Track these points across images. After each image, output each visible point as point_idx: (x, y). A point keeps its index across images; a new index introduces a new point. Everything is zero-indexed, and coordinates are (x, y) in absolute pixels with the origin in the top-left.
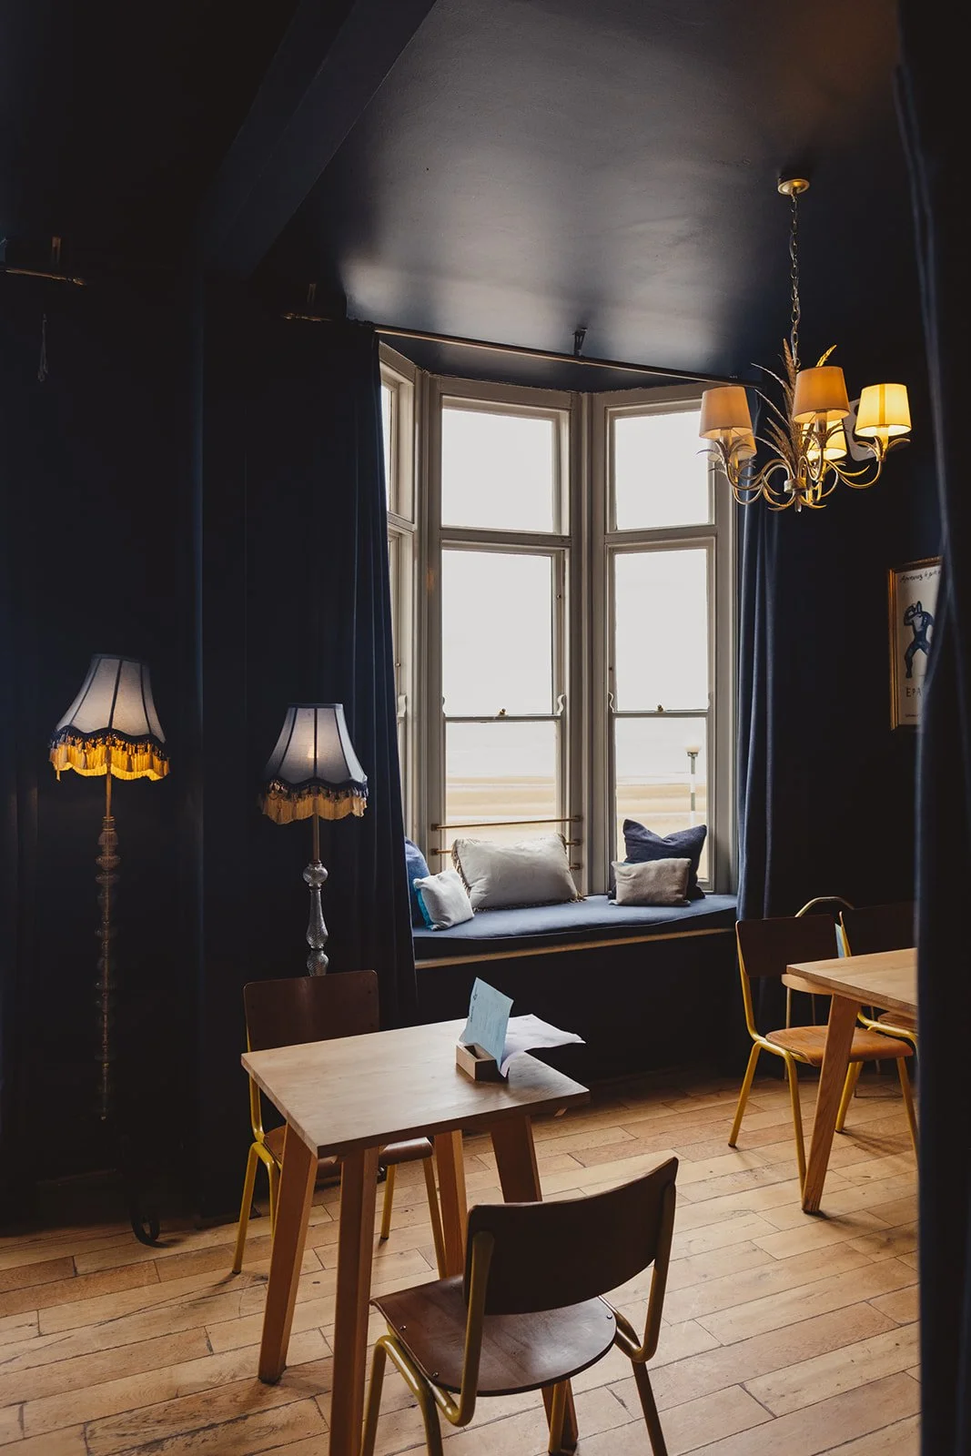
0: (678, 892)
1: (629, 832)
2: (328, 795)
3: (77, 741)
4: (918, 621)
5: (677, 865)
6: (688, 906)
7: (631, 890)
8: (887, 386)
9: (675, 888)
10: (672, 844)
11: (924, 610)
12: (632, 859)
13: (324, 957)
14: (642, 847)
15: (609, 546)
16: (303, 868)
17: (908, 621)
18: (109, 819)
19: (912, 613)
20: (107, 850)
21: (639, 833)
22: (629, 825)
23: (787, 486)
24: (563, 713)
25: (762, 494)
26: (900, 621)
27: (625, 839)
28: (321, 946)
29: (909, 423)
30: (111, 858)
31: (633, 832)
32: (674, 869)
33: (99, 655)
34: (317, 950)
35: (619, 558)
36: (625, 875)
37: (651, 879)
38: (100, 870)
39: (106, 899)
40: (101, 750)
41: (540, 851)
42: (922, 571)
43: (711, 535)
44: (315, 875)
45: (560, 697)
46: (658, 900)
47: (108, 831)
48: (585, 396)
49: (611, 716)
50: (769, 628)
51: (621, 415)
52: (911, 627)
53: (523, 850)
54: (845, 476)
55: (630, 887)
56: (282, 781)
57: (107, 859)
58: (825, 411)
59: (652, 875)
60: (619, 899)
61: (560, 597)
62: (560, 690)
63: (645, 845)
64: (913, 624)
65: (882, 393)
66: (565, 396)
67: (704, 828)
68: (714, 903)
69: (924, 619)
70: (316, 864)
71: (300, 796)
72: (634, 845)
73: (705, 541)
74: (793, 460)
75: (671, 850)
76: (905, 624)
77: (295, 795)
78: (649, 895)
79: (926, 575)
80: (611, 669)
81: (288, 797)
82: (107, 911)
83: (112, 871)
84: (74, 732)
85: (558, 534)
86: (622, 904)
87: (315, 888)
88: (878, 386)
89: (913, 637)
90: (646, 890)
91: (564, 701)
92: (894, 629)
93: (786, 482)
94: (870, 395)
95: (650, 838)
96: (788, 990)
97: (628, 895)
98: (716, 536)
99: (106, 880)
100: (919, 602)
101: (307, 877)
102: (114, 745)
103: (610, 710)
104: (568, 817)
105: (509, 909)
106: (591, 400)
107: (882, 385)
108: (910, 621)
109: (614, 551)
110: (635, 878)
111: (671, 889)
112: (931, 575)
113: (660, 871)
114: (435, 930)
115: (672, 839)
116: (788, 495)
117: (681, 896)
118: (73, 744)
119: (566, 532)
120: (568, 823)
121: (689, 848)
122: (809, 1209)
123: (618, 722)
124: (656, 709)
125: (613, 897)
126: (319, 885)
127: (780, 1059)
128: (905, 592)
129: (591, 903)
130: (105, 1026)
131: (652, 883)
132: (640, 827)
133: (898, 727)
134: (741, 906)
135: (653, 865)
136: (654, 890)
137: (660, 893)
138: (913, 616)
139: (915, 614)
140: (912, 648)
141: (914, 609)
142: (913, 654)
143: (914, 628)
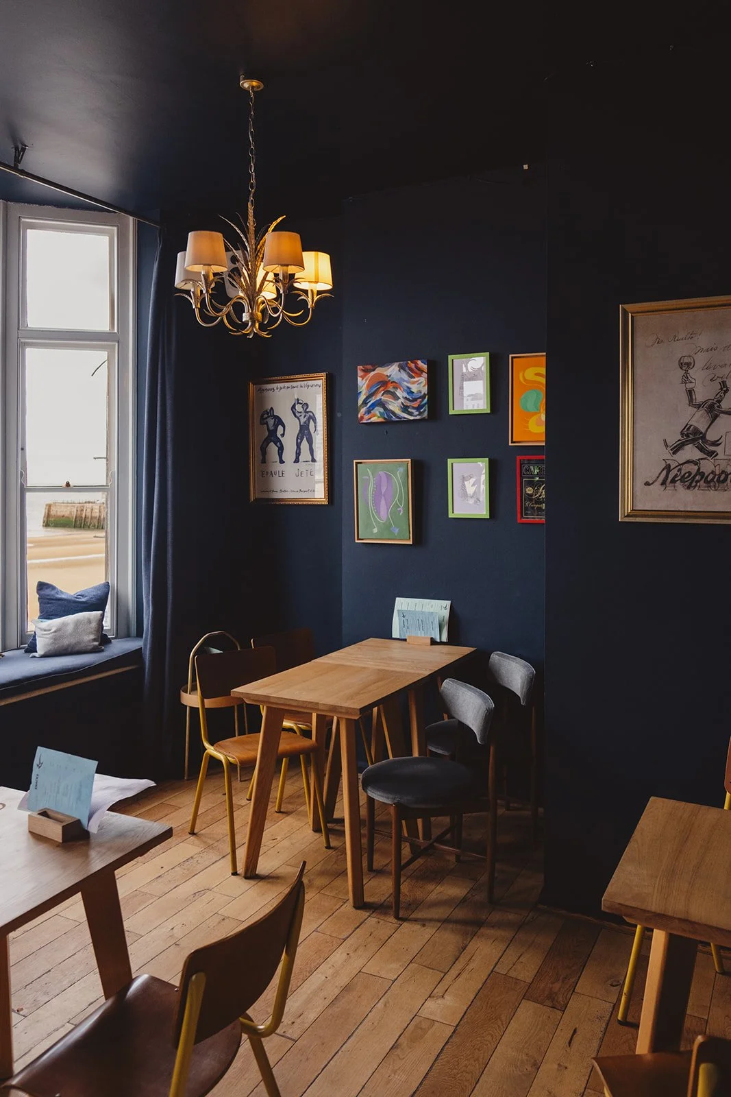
0: (94, 640)
1: (42, 592)
5: (92, 618)
6: (103, 651)
9: (92, 637)
10: (84, 600)
11: (275, 414)
12: (46, 614)
14: (54, 605)
15: (22, 342)
17: (263, 421)
19: (266, 416)
21: (53, 592)
22: (42, 586)
26: (257, 421)
27: (39, 599)
31: (47, 592)
32: (89, 622)
35: (29, 350)
37: (70, 631)
42: (274, 386)
43: (114, 341)
46: (77, 649)
49: (23, 491)
52: (265, 426)
59: (69, 628)
60: (40, 650)
63: (60, 602)
67: (106, 585)
68: (119, 647)
69: (275, 420)
72: (48, 603)
73: (107, 345)
75: (81, 605)
76: (261, 424)
78: (69, 645)
79: (277, 389)
80: (22, 449)
86: (44, 656)
89: (267, 433)
90: (67, 642)
92: (253, 426)
95: (63, 596)
96: (188, 708)
98: (118, 343)
100: (272, 408)
103: (22, 485)
108: (265, 421)
109: (25, 345)
111: (88, 638)
112: (281, 389)
113: (76, 624)
115: (82, 596)
117: (96, 643)
121: (98, 604)
124: (65, 484)
125: (32, 648)
128: (261, 400)
129: (10, 659)
131: (71, 634)
132: (53, 588)
133: (256, 500)
134: (148, 646)
135: (70, 619)
136: (73, 641)
137: (78, 643)
138: (266, 418)
139: (268, 417)
140: (267, 442)
141: (268, 413)
142: (267, 446)
143: (268, 426)
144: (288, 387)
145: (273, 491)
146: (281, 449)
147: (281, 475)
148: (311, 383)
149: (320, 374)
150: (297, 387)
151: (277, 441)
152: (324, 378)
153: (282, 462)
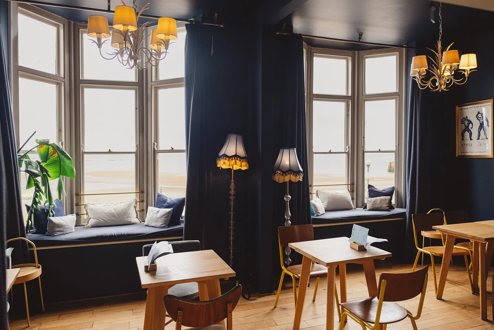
0: (387, 207)
1: (370, 188)
2: (294, 175)
3: (227, 158)
4: (466, 122)
6: (390, 211)
7: (371, 206)
8: (470, 54)
9: (386, 205)
10: (384, 192)
11: (468, 119)
12: (371, 196)
13: (290, 222)
14: (373, 193)
15: (364, 99)
16: (284, 196)
17: (462, 122)
18: (233, 181)
19: (464, 120)
20: (232, 189)
21: (373, 189)
22: (370, 186)
23: (437, 84)
24: (349, 151)
25: (428, 86)
26: (460, 122)
27: (369, 190)
28: (289, 219)
29: (477, 66)
30: (234, 192)
31: (371, 188)
32: (386, 200)
33: (231, 134)
34: (288, 220)
35: (366, 102)
36: (370, 201)
37: (378, 203)
38: (230, 195)
39: (232, 203)
40: (234, 161)
41: (343, 194)
43: (397, 95)
44: (287, 198)
45: (348, 146)
46: (380, 209)
47: (233, 184)
48: (356, 52)
49: (364, 152)
50: (418, 125)
51: (367, 58)
52: (464, 124)
53: (337, 193)
54: (456, 81)
55: (372, 205)
56: (281, 170)
57: (232, 192)
58: (452, 63)
59: (378, 202)
60: (368, 208)
61: (348, 115)
62: (347, 144)
63: (376, 192)
64: (464, 123)
65: (469, 57)
66: (351, 52)
67: (394, 188)
68: (397, 211)
69: (468, 122)
70: (287, 195)
71: (286, 175)
72: (372, 192)
73: (395, 97)
74: (439, 76)
75: (383, 194)
76: (462, 124)
77: (284, 174)
78: (378, 207)
79: (469, 108)
80: (364, 137)
81: (282, 175)
82: (232, 207)
83: (234, 195)
84: (225, 156)
85: (347, 95)
86: (369, 210)
87: (287, 202)
88: (467, 55)
89: (464, 127)
90: (377, 206)
91: (349, 147)
92: (458, 125)
93: (437, 83)
94: (464, 57)
95: (377, 190)
96: (423, 237)
97: (371, 207)
98: (399, 96)
99: (232, 198)
100: (467, 117)
101: (285, 199)
102: (237, 159)
103: (363, 150)
104: (350, 183)
105: (335, 211)
106: (358, 53)
107: (468, 54)
108: (464, 122)
109: (365, 100)
110: (373, 202)
111: (385, 206)
112: (471, 108)
113: (381, 200)
114: (316, 216)
115: (384, 191)
116: (438, 87)
117: (388, 208)
118: (226, 159)
119: (350, 95)
120: (350, 185)
121: (390, 193)
122: (439, 298)
123: (365, 154)
124: (378, 150)
125: (365, 208)
126: (289, 201)
127: (428, 255)
128: (462, 113)
129: (358, 210)
130: (232, 239)
131: (379, 204)
132: (373, 187)
133: (459, 156)
134: (408, 211)
135: (379, 198)
136: (379, 206)
137: (381, 207)
138: (464, 121)
139: (465, 120)
140: (464, 131)
141: (465, 119)
142: (464, 133)
143: (465, 125)
144: (474, 107)
145: (467, 152)
146: (471, 134)
147: (471, 145)
148: (485, 104)
149: (490, 100)
150: (479, 106)
151: (469, 131)
152: (492, 101)
153: (471, 139)
